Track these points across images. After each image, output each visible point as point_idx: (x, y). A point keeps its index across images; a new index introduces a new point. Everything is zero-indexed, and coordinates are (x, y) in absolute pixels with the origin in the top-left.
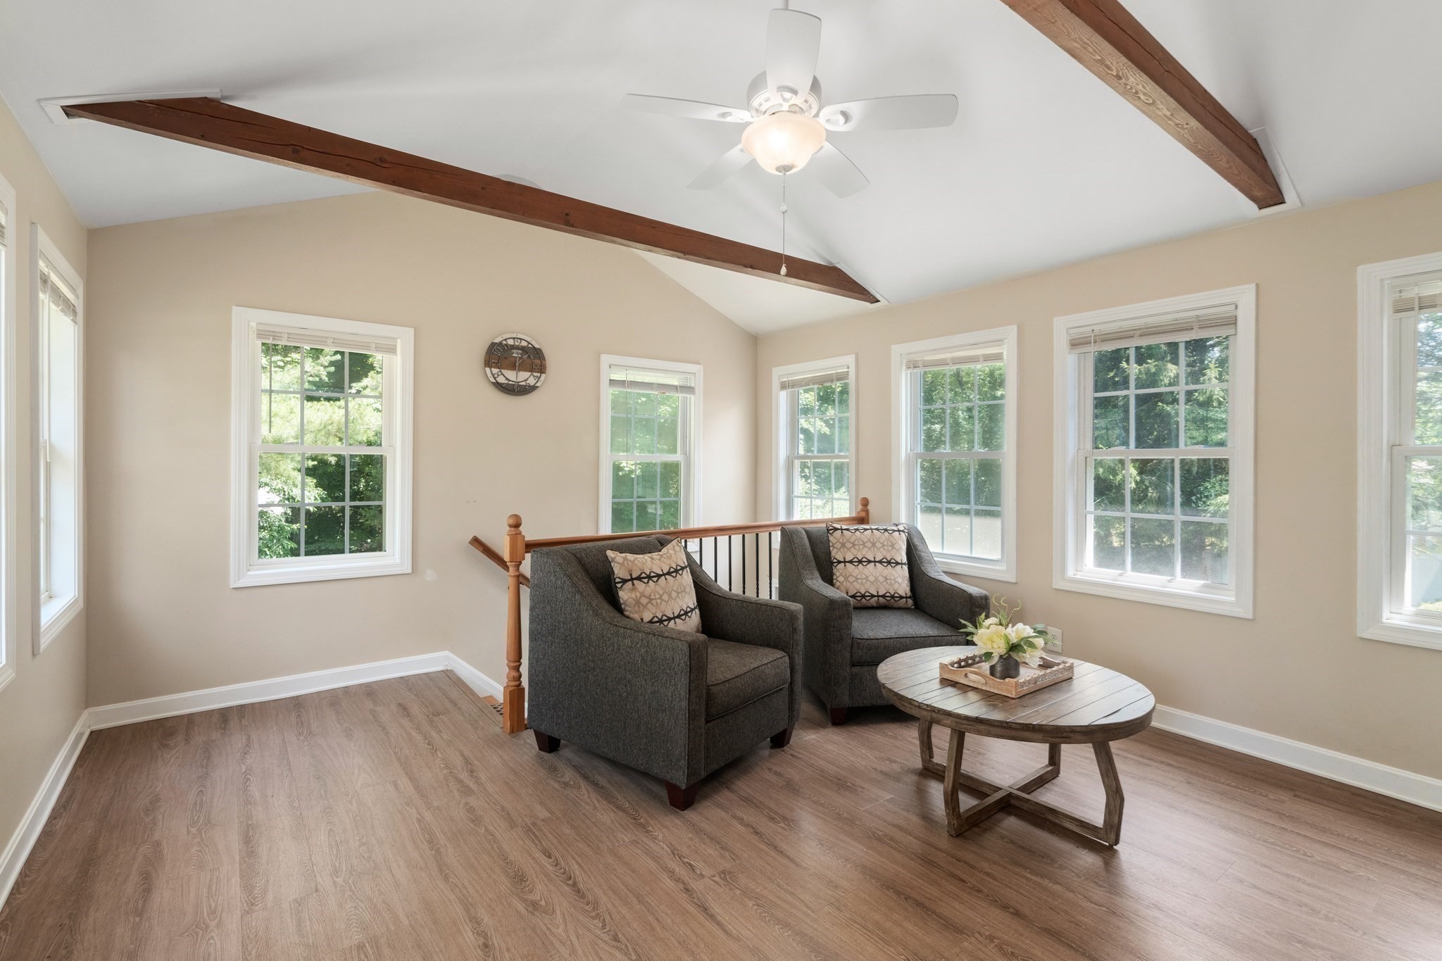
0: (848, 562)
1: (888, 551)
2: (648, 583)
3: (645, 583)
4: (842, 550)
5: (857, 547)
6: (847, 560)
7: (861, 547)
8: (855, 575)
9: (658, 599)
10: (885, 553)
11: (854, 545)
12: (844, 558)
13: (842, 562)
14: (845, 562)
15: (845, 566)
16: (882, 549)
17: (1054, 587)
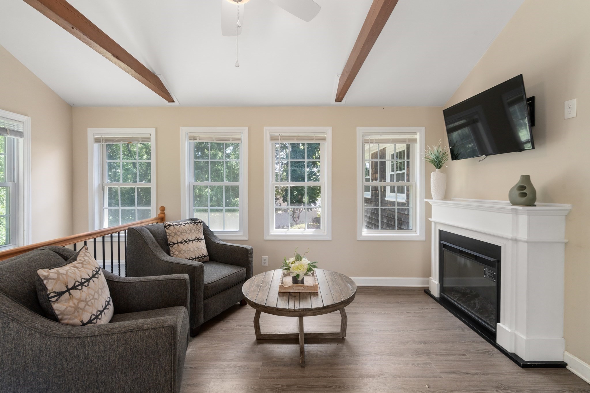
0: (179, 243)
1: (197, 234)
2: (82, 289)
3: (79, 290)
4: (175, 236)
5: (183, 234)
6: (178, 242)
7: (185, 233)
8: (184, 250)
9: (92, 299)
10: (196, 235)
11: (181, 233)
12: (177, 241)
13: (176, 243)
14: (178, 243)
15: (178, 245)
16: (194, 233)
17: (265, 239)
